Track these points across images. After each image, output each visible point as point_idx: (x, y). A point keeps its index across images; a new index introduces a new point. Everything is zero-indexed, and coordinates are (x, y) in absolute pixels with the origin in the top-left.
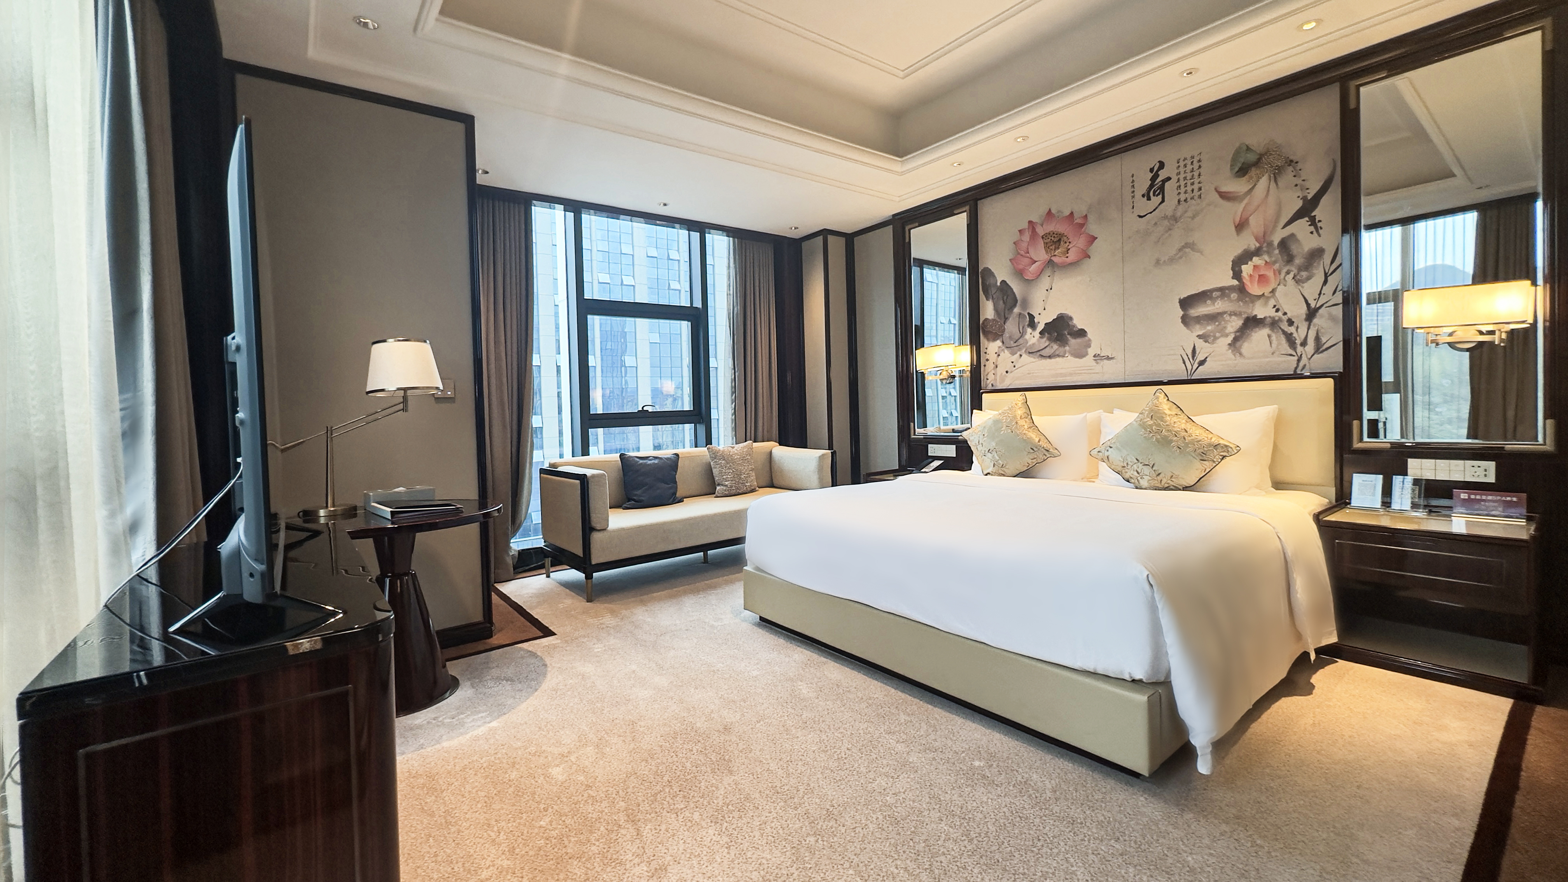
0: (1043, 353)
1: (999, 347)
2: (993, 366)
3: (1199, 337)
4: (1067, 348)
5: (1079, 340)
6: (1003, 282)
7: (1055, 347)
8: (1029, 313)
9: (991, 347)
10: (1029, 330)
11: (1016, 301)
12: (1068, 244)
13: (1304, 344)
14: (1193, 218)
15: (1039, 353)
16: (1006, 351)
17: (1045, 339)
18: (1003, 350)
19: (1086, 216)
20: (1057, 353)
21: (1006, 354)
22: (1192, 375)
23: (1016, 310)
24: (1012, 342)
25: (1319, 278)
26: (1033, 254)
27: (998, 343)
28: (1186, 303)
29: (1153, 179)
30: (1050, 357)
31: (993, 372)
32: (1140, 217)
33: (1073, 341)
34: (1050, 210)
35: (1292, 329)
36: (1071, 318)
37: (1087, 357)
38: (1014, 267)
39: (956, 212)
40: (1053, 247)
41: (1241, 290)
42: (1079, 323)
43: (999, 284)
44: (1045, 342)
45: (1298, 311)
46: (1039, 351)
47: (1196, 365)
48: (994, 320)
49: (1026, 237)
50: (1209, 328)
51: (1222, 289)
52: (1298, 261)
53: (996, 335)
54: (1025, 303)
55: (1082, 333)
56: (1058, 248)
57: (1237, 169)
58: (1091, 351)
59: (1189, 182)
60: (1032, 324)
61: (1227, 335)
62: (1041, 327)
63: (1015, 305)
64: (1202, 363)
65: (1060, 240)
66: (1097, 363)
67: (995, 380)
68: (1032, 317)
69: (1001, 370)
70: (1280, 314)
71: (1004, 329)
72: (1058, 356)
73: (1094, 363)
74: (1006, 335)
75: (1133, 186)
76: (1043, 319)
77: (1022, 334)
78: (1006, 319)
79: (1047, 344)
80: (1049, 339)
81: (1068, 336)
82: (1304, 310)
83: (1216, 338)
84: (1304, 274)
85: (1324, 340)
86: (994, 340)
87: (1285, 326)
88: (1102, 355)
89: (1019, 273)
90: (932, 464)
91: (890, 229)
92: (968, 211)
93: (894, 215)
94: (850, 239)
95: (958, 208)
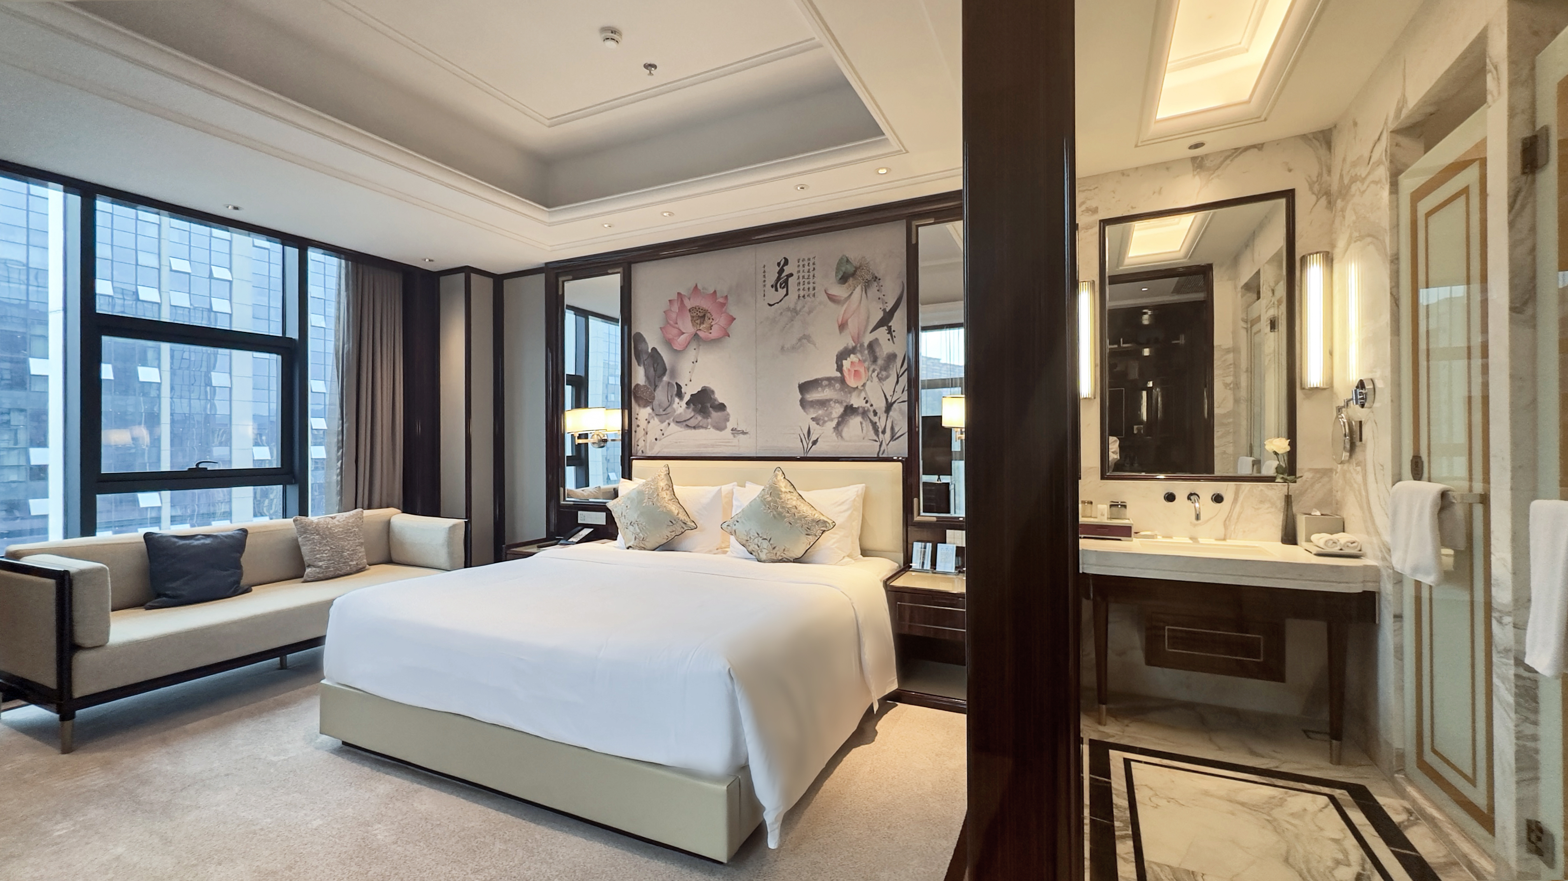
0: (689, 423)
1: (649, 414)
2: (643, 432)
3: (813, 419)
4: (709, 420)
5: (720, 414)
6: (654, 349)
7: (700, 418)
8: (677, 383)
9: (642, 413)
10: (677, 400)
11: (665, 370)
12: (711, 320)
13: (884, 432)
14: (810, 312)
15: (685, 424)
16: (656, 418)
17: (690, 410)
18: (653, 417)
19: (726, 297)
20: (701, 424)
21: (655, 421)
22: (807, 452)
23: (665, 379)
24: (661, 410)
25: (893, 378)
26: (680, 325)
27: (648, 410)
28: (804, 388)
29: (781, 271)
30: (694, 428)
31: (643, 438)
32: (770, 305)
33: (715, 415)
34: (696, 285)
35: (875, 419)
36: (713, 392)
37: (726, 430)
38: (664, 337)
39: (609, 271)
40: (698, 322)
41: (842, 381)
42: (720, 397)
43: (650, 351)
44: (690, 413)
45: (881, 405)
46: (685, 421)
47: (810, 445)
48: (645, 386)
49: (676, 307)
50: (820, 412)
51: (829, 379)
52: (880, 362)
53: (647, 402)
54: (673, 374)
55: (722, 407)
56: (703, 323)
57: (840, 276)
58: (730, 425)
59: (807, 281)
60: (680, 395)
61: (832, 420)
62: (687, 398)
63: (664, 374)
64: (815, 443)
65: (704, 316)
66: (734, 437)
67: (645, 446)
68: (679, 387)
69: (651, 437)
70: (868, 405)
71: (654, 397)
72: (702, 427)
73: (732, 436)
74: (656, 402)
75: (764, 276)
76: (689, 391)
77: (671, 403)
78: (656, 386)
79: (692, 414)
80: (694, 410)
81: (711, 409)
82: (883, 404)
83: (825, 422)
84: (884, 373)
85: (896, 430)
86: (645, 406)
87: (871, 415)
88: (739, 429)
89: (669, 343)
90: (581, 533)
91: (542, 277)
92: (622, 272)
93: (547, 264)
94: (499, 280)
95: (613, 268)
